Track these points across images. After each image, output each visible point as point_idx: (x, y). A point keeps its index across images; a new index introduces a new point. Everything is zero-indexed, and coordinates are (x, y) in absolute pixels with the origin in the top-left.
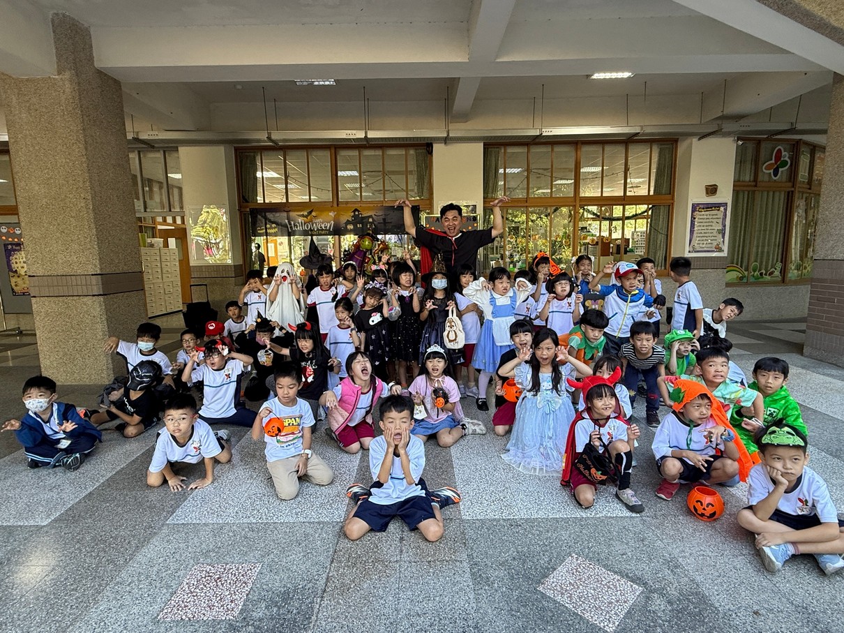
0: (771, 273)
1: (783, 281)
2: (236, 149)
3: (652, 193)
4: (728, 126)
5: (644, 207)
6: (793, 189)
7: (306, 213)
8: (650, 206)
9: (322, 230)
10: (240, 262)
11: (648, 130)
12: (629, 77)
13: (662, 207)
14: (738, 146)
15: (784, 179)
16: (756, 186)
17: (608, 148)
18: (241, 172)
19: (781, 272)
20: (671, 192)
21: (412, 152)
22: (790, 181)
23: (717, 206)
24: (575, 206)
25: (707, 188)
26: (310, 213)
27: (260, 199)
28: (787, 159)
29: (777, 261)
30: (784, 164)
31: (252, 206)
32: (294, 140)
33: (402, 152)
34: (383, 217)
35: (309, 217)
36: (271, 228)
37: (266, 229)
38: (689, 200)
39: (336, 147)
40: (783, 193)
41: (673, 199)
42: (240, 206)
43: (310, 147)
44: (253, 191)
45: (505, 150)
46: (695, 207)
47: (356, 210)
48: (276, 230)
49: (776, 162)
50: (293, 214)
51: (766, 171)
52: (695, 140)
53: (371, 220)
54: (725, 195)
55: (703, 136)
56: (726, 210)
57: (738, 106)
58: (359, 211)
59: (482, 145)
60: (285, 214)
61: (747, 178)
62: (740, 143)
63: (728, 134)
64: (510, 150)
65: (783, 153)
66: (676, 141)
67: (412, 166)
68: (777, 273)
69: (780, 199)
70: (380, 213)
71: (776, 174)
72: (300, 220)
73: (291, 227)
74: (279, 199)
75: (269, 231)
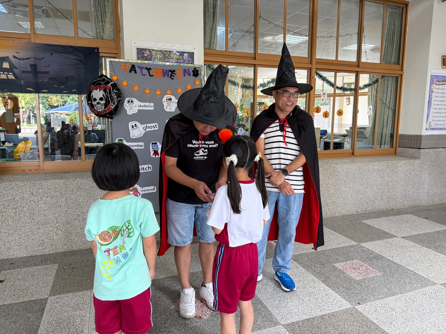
41: (402, 70)
46: (433, 80)
53: (6, 65)
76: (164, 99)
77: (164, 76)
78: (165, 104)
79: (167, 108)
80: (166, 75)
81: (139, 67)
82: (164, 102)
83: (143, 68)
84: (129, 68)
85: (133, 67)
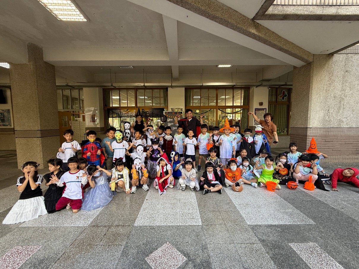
0: (283, 132)
1: (288, 134)
2: (103, 89)
3: (242, 105)
4: (265, 83)
5: (240, 109)
6: (289, 104)
7: (126, 110)
8: (242, 109)
9: (131, 116)
10: (103, 126)
11: (238, 84)
12: (230, 67)
13: (246, 110)
14: (269, 89)
15: (286, 101)
16: (277, 103)
17: (227, 90)
18: (105, 96)
19: (287, 132)
20: (248, 104)
21: (162, 90)
22: (288, 101)
23: (263, 109)
24: (216, 109)
25: (259, 103)
26: (128, 110)
27: (111, 106)
28: (286, 94)
29: (285, 128)
30: (286, 96)
31: (108, 107)
32: (122, 86)
33: (159, 90)
34: (152, 112)
35: (127, 112)
36: (114, 115)
37: (113, 115)
38: (254, 107)
39: (136, 89)
40: (286, 105)
41: (249, 107)
42: (104, 108)
43: (128, 89)
44: (109, 103)
45: (193, 91)
46: (256, 109)
47: (143, 109)
48: (116, 116)
49: (283, 95)
50: (122, 111)
51: (280, 98)
52: (255, 88)
53: (148, 113)
54: (266, 106)
55: (257, 86)
56: (266, 110)
57: (267, 76)
58: (144, 110)
59: (184, 89)
60: (119, 111)
61: (274, 100)
62: (270, 89)
63: (265, 86)
64: (195, 90)
65: (285, 92)
66: (249, 88)
67: (162, 95)
68: (285, 132)
69: (285, 107)
70: (151, 110)
71: (283, 99)
72: (124, 112)
73: (121, 115)
74: (117, 105)
75: (113, 116)
84: (168, 113)
85: (169, 112)
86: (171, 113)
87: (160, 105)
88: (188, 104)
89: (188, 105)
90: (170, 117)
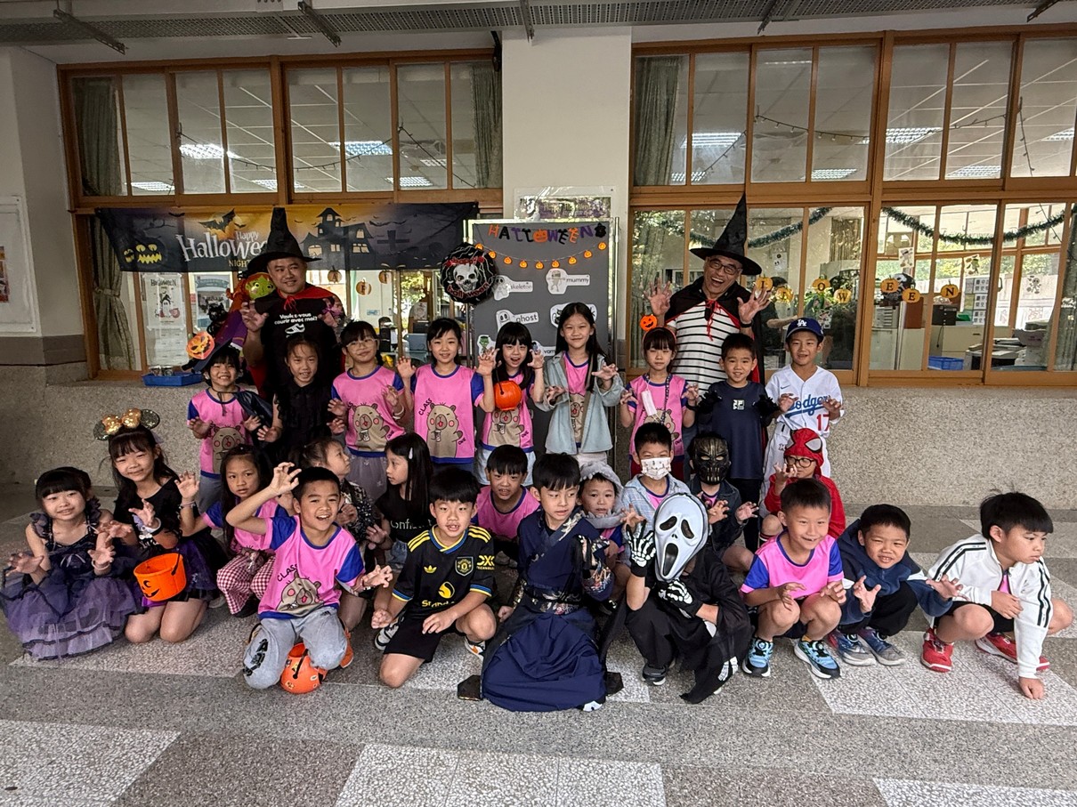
2: (64, 71)
5: (1055, 209)
7: (219, 220)
10: (72, 323)
21: (463, 75)
24: (867, 204)
26: (230, 216)
27: (125, 191)
31: (101, 202)
33: (439, 72)
35: (227, 229)
36: (148, 252)
37: (137, 254)
39: (285, 62)
42: (75, 202)
43: (224, 66)
44: (107, 168)
45: (692, 70)
47: (329, 211)
48: (159, 257)
50: (192, 225)
53: (361, 235)
58: (334, 214)
60: (174, 222)
64: (708, 66)
70: (382, 219)
72: (209, 234)
73: (190, 252)
74: (161, 187)
75: (142, 259)
76: (549, 275)
77: (550, 240)
78: (550, 283)
79: (552, 289)
80: (553, 239)
81: (513, 229)
82: (549, 279)
83: (519, 230)
84: (498, 231)
85: (505, 230)
86: (522, 235)
87: (450, 183)
88: (653, 170)
89: (651, 180)
90: (515, 263)
